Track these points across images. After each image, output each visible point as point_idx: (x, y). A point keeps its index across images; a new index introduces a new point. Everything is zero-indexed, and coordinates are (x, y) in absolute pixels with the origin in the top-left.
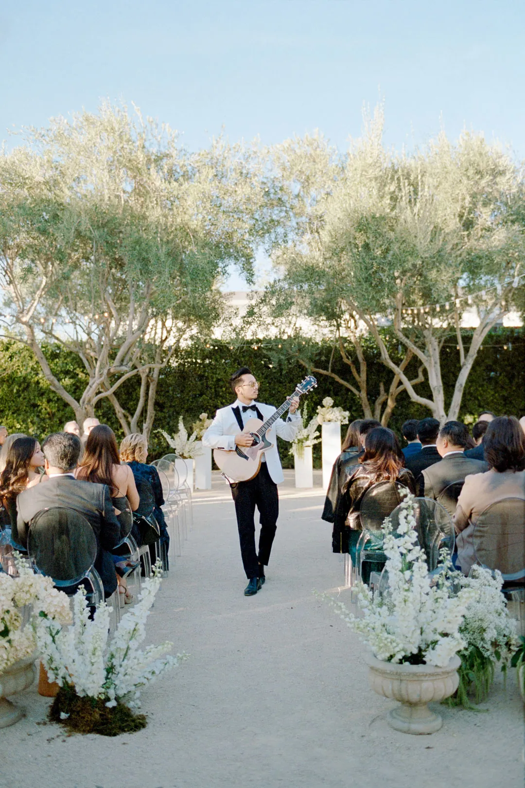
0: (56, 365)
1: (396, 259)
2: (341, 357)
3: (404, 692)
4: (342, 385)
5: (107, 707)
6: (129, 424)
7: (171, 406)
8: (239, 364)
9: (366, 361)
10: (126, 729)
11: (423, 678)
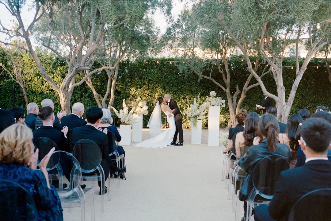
0: (63, 68)
2: (218, 70)
4: (216, 85)
6: (101, 102)
7: (124, 93)
8: (161, 72)
9: (230, 72)
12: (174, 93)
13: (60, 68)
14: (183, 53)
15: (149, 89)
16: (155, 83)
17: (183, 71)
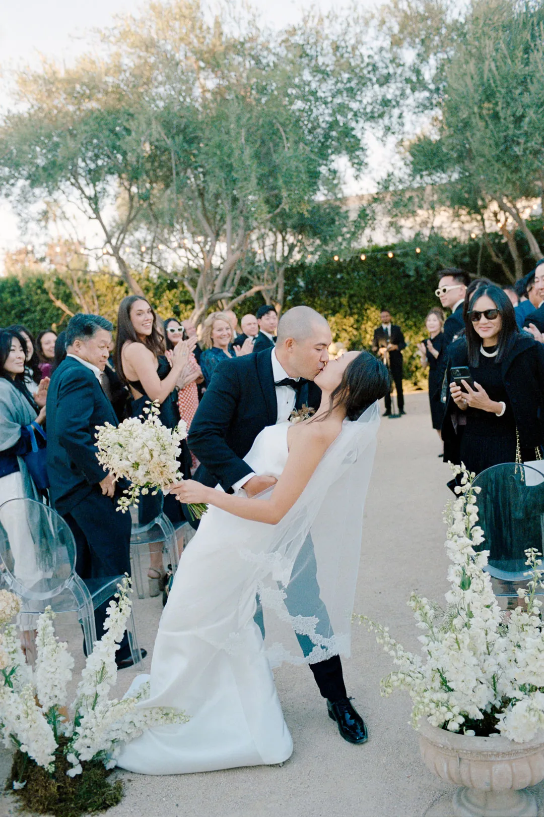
1: (534, 127)
2: (490, 256)
3: (465, 777)
5: (68, 776)
8: (374, 275)
10: (90, 809)
11: (493, 758)
12: (406, 316)
13: (168, 295)
14: (412, 234)
15: (351, 314)
16: (363, 300)
17: (417, 270)
